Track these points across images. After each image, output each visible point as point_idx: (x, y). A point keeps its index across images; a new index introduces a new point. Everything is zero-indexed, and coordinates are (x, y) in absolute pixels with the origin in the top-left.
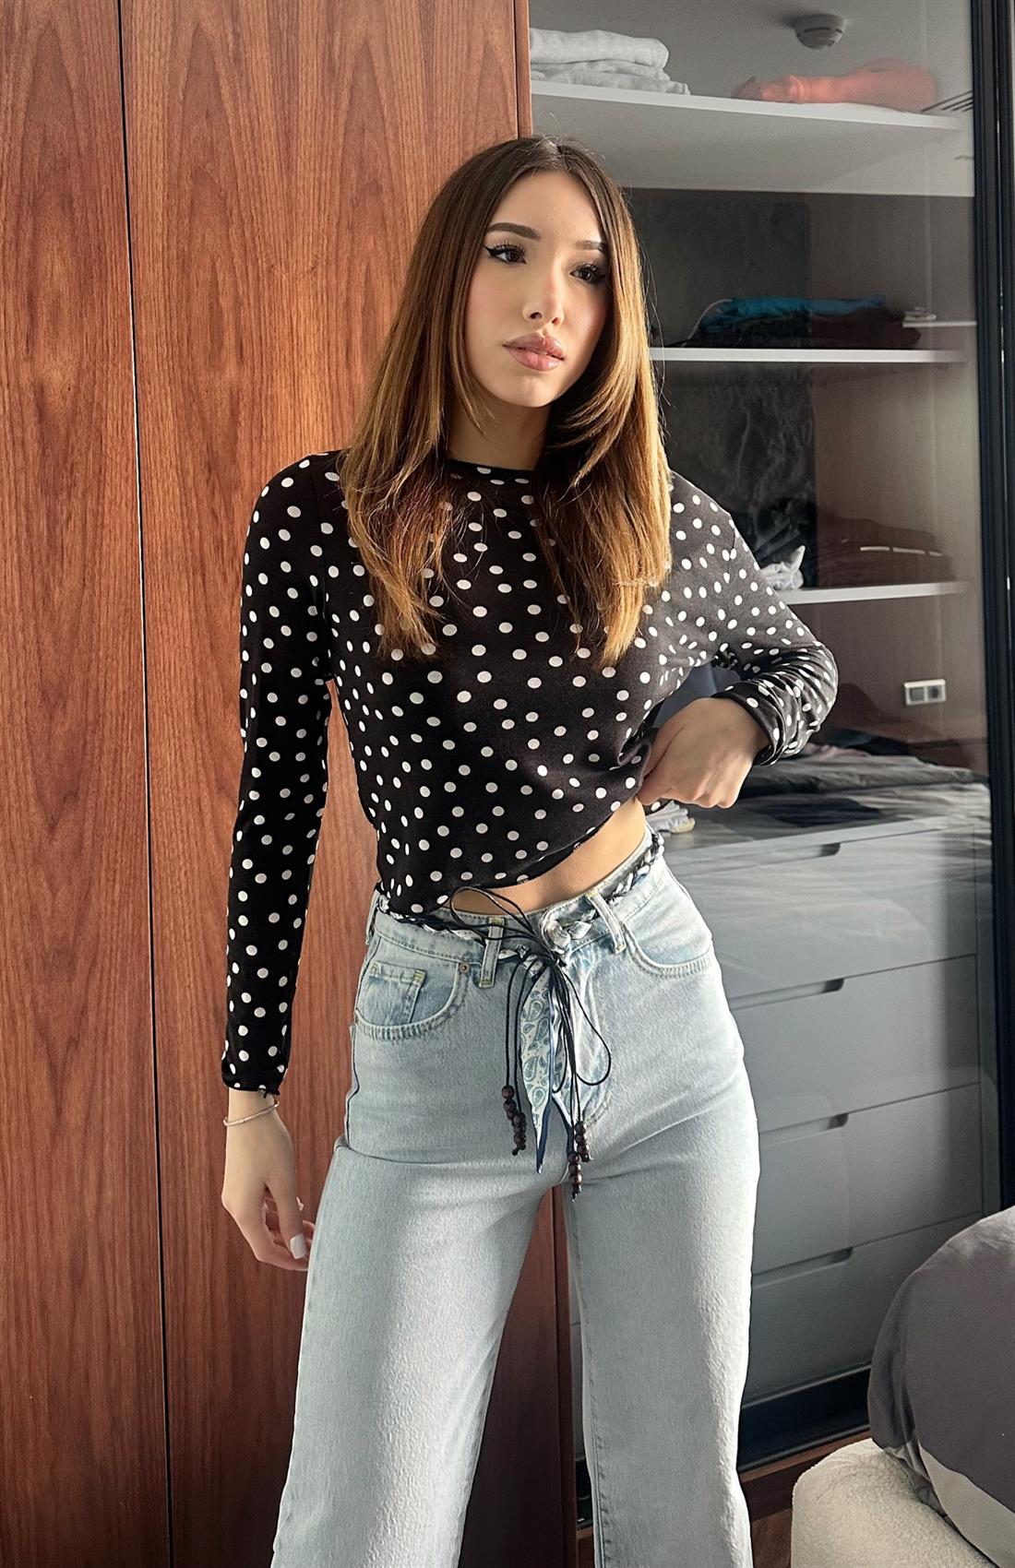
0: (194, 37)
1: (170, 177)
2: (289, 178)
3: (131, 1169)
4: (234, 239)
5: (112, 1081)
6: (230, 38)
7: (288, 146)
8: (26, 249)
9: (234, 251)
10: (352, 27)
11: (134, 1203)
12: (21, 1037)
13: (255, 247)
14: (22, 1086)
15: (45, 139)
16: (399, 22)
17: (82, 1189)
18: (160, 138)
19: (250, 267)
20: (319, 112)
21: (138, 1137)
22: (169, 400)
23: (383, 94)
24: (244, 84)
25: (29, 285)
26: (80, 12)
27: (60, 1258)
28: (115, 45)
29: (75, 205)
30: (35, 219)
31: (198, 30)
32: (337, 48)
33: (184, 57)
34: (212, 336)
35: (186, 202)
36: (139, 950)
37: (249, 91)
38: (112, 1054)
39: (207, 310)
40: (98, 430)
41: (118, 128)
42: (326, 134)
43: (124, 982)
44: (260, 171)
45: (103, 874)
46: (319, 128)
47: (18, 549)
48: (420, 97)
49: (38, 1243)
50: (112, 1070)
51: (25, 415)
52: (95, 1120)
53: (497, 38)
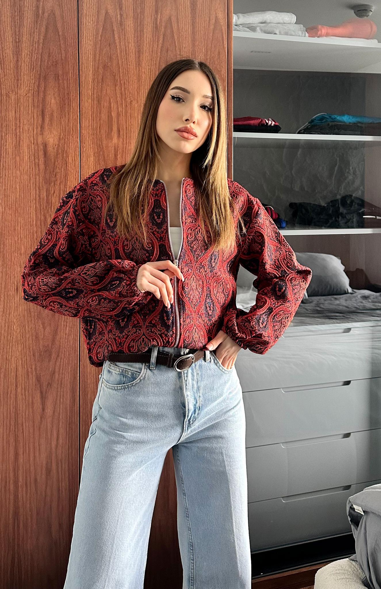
0: (105, 16)
1: (95, 68)
2: (139, 68)
3: (69, 433)
4: (118, 91)
5: (63, 399)
6: (119, 16)
7: (139, 57)
8: (41, 94)
9: (118, 95)
10: (164, 12)
11: (70, 445)
12: (30, 381)
13: (126, 94)
14: (31, 399)
15: (49, 54)
16: (183, 10)
17: (51, 439)
18: (92, 53)
19: (123, 101)
20: (151, 43)
21: (72, 421)
22: (92, 150)
23: (176, 37)
24: (123, 33)
25: (42, 107)
26: (64, 7)
27: (42, 463)
28: (76, 19)
29: (60, 78)
30: (45, 83)
31: (107, 13)
32: (159, 20)
33: (101, 23)
34: (109, 127)
35: (100, 77)
36: (75, 353)
37: (125, 35)
38: (64, 390)
39: (107, 118)
40: (65, 160)
41: (76, 49)
42: (154, 52)
43: (69, 363)
44: (128, 66)
45: (62, 323)
46: (151, 50)
47: (36, 203)
48: (190, 38)
49: (34, 456)
50: (63, 396)
51: (39, 154)
52: (56, 414)
53: (220, 15)
